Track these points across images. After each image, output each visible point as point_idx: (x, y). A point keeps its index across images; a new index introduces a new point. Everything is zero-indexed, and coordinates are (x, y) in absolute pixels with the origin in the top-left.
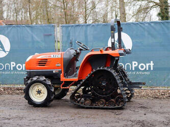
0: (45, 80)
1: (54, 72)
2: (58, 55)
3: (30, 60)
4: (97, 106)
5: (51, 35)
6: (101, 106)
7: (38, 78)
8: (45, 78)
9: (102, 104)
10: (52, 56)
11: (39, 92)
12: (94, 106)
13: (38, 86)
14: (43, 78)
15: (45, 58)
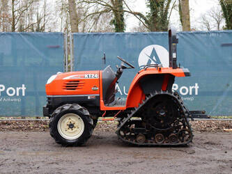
0: (81, 109)
1: (89, 98)
2: (94, 75)
3: (53, 81)
4: (154, 144)
5: (58, 47)
6: (160, 143)
7: (72, 107)
8: (81, 107)
9: (160, 140)
10: (86, 76)
11: (71, 126)
12: (149, 143)
13: (70, 117)
14: (78, 107)
15: (76, 78)
